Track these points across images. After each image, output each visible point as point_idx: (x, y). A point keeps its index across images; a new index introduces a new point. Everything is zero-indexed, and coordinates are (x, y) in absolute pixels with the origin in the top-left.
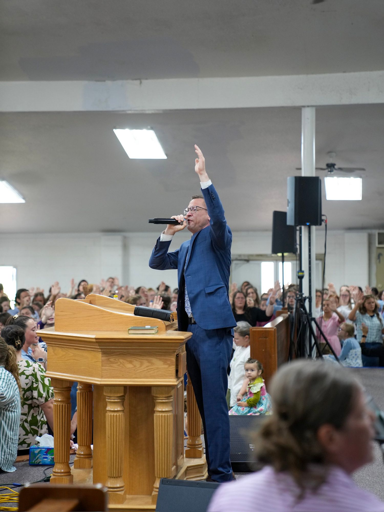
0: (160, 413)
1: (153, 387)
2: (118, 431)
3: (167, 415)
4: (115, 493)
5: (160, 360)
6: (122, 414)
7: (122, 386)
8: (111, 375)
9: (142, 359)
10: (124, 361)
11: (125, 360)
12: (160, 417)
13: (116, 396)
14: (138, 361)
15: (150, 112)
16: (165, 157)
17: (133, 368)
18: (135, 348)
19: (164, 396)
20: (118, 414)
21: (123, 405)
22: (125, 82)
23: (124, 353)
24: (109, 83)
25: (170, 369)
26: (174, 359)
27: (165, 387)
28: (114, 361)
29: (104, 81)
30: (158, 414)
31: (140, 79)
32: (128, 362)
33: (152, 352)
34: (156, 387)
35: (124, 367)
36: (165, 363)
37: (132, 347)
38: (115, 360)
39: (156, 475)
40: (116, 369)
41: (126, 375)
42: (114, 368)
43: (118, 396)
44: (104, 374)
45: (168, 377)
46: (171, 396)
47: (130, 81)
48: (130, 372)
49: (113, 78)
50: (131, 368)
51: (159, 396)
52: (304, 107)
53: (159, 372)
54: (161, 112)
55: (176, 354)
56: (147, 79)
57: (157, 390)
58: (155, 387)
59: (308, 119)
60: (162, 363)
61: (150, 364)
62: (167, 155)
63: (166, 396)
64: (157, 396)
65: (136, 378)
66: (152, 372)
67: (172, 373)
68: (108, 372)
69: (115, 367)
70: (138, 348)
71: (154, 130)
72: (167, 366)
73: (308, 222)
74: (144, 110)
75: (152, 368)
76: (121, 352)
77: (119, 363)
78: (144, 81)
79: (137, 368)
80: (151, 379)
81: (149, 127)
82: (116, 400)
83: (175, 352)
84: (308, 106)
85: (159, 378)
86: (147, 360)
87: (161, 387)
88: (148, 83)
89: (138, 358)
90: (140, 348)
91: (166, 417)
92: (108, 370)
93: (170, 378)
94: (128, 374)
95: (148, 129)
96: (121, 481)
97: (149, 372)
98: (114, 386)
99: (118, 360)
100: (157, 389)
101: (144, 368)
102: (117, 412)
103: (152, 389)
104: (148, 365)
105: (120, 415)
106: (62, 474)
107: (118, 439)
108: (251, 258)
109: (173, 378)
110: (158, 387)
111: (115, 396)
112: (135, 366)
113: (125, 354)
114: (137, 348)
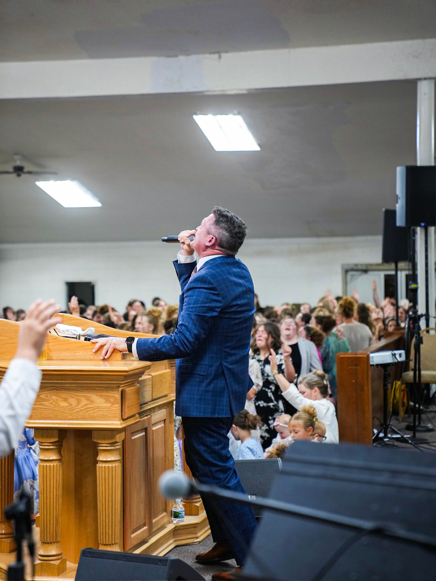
0: (102, 464)
1: (93, 430)
2: (52, 486)
3: (112, 466)
4: (48, 563)
5: (102, 396)
6: (57, 465)
7: (57, 430)
8: (42, 416)
9: (79, 396)
10: (58, 398)
11: (58, 396)
12: (103, 469)
13: (50, 442)
14: (74, 398)
15: (233, 92)
16: (258, 149)
17: (69, 406)
18: (69, 382)
19: (107, 442)
20: (52, 464)
21: (60, 453)
22: (201, 56)
23: (56, 388)
24: (182, 58)
25: (113, 409)
26: (118, 396)
27: (109, 430)
28: (46, 398)
29: (176, 56)
30: (101, 465)
31: (219, 53)
32: (62, 400)
33: (92, 388)
34: (98, 430)
35: (57, 405)
36: (107, 400)
37: (66, 381)
38: (46, 396)
39: (99, 541)
40: (48, 408)
41: (60, 416)
42: (46, 407)
43: (51, 441)
44: (34, 414)
45: (111, 419)
46: (116, 442)
47: (207, 56)
48: (65, 411)
49: (187, 53)
50: (66, 407)
51: (100, 442)
52: (420, 79)
53: (100, 412)
54: (245, 92)
55: (120, 389)
56: (227, 52)
57: (99, 435)
58: (96, 431)
59: (425, 94)
60: (104, 401)
61: (89, 402)
62: (260, 145)
63: (110, 442)
64: (99, 442)
65: (72, 419)
66: (91, 412)
67: (116, 413)
68: (38, 411)
69: (47, 405)
70: (74, 382)
71: (241, 116)
72: (110, 404)
73: (423, 222)
74: (225, 91)
75: (91, 407)
76: (54, 386)
77: (51, 401)
78: (224, 55)
79: (73, 406)
80: (91, 420)
81: (236, 112)
82: (51, 447)
83: (119, 387)
84: (425, 79)
85: (99, 420)
86: (85, 397)
87: (103, 430)
88: (229, 57)
89: (74, 395)
90: (76, 382)
91: (111, 469)
92: (38, 409)
93: (114, 420)
94: (62, 415)
95: (234, 114)
96: (57, 547)
97: (87, 411)
98: (46, 429)
99: (50, 396)
100: (99, 433)
101: (82, 407)
102: (51, 462)
103: (92, 432)
104: (86, 403)
105: (55, 466)
106: (3, 536)
107: (52, 495)
108: (370, 268)
109: (117, 420)
110: (100, 430)
111: (48, 442)
112: (71, 405)
113: (59, 389)
114: (71, 382)
